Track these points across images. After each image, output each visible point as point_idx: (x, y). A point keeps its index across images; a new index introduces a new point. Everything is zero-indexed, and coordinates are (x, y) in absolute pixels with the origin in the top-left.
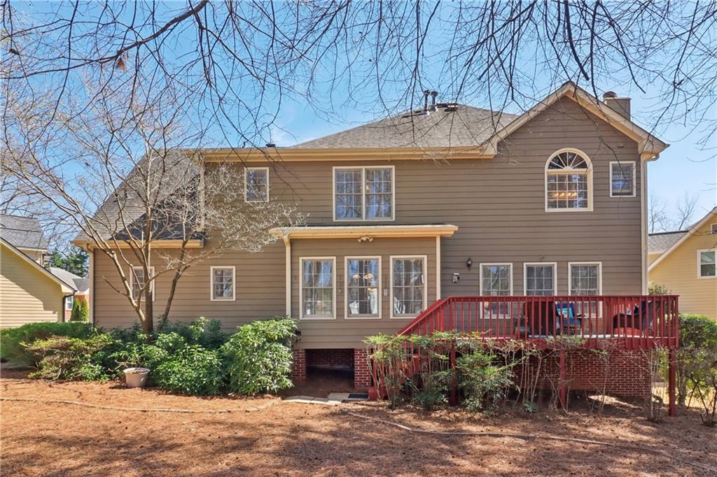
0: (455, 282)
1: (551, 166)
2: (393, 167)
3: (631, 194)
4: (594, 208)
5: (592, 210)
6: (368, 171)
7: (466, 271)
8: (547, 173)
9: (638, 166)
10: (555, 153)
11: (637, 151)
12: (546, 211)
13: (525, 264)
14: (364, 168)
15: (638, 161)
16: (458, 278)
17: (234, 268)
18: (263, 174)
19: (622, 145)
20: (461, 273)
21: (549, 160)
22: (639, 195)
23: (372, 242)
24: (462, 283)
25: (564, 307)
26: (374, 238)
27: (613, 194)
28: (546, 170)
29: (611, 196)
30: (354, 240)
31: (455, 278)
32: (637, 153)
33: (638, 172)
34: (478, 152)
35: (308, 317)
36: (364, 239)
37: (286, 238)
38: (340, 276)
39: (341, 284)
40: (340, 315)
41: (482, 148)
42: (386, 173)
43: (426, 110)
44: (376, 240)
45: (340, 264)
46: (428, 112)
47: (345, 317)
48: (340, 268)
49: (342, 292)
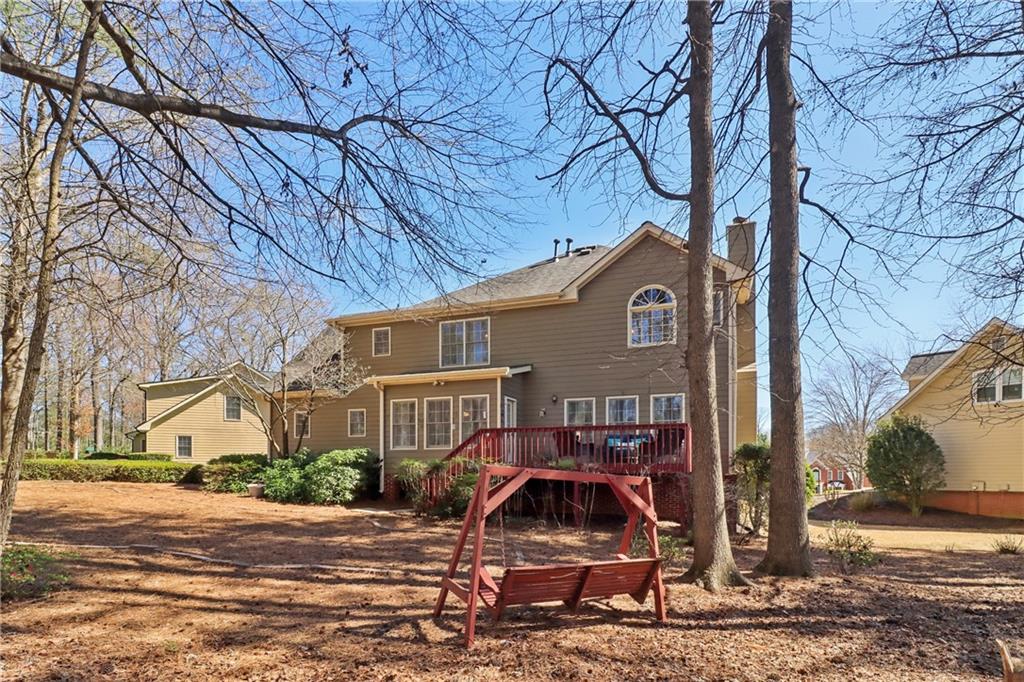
0: (542, 417)
1: (635, 304)
2: (490, 318)
4: (678, 341)
5: (676, 343)
6: (468, 323)
7: (552, 406)
8: (631, 310)
10: (639, 290)
12: (629, 347)
13: (607, 398)
14: (464, 321)
15: (726, 291)
16: (545, 413)
17: (365, 410)
18: (386, 333)
20: (547, 408)
21: (633, 298)
22: (726, 325)
23: (444, 385)
24: (548, 417)
26: (445, 382)
28: (630, 307)
30: (429, 385)
31: (542, 413)
32: (725, 283)
34: (557, 298)
35: (398, 448)
36: (436, 383)
37: (375, 386)
38: (421, 415)
39: (421, 421)
40: (420, 445)
41: (562, 294)
42: (484, 323)
43: (555, 258)
44: (447, 383)
45: (421, 403)
46: (557, 260)
47: (425, 448)
48: (421, 408)
49: (422, 427)
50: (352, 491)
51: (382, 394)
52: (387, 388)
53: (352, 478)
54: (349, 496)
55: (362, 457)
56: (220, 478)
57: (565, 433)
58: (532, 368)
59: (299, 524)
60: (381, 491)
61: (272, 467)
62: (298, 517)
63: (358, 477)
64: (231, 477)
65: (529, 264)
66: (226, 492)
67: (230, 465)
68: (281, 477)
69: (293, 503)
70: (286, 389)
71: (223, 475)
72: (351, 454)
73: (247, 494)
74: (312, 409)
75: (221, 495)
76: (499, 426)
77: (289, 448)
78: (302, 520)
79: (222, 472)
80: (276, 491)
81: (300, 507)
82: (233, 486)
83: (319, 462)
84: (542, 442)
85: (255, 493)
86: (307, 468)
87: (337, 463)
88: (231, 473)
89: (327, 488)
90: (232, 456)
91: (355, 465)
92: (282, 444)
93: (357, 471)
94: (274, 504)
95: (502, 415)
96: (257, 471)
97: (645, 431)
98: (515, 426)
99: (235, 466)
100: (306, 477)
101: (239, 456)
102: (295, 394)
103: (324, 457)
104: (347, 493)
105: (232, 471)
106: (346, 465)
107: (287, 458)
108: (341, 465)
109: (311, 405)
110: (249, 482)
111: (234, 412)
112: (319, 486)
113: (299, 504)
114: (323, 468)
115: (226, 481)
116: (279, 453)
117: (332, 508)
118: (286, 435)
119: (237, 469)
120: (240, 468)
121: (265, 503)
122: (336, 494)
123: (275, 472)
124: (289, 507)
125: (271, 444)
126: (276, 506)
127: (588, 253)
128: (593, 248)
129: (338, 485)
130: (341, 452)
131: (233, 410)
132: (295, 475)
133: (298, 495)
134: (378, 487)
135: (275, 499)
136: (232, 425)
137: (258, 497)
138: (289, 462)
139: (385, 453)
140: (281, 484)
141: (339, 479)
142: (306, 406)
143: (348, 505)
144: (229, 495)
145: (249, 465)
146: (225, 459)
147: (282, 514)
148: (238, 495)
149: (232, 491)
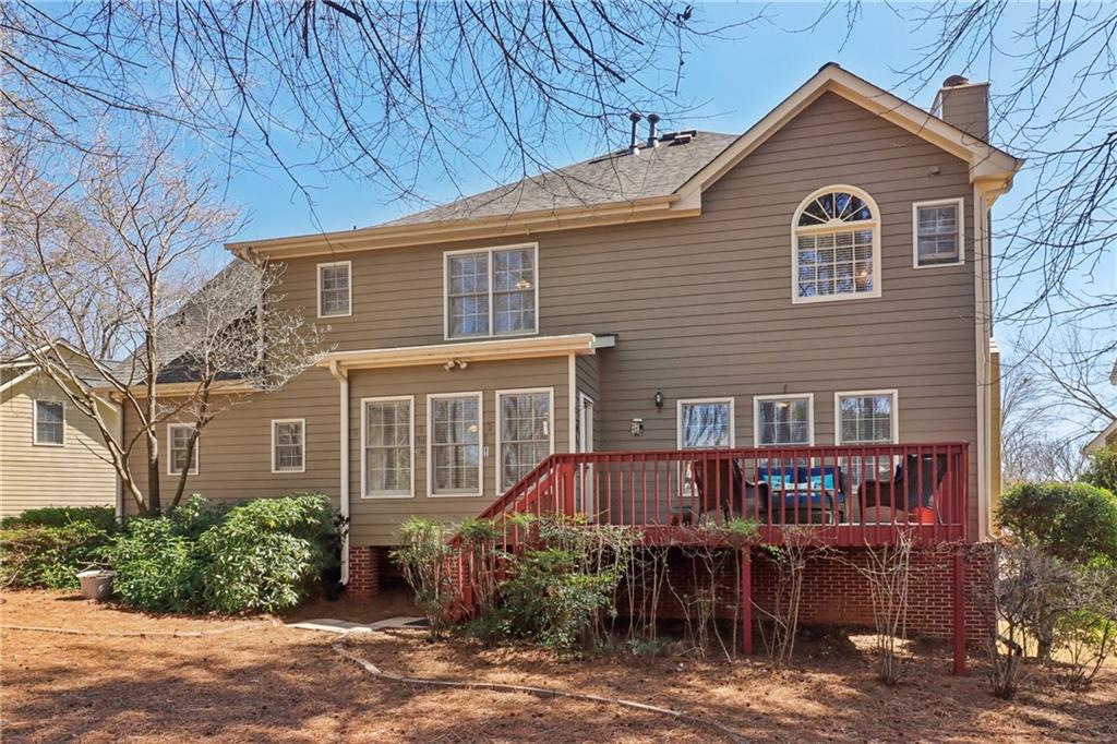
0: (636, 434)
1: (805, 221)
2: (536, 244)
3: (956, 260)
4: (883, 291)
5: (880, 295)
6: (496, 255)
7: (654, 414)
8: (797, 233)
9: (969, 207)
10: (811, 196)
11: (968, 178)
12: (794, 302)
13: (756, 398)
14: (490, 249)
15: (969, 197)
16: (641, 427)
17: (303, 420)
18: (342, 273)
19: (936, 170)
20: (645, 417)
21: (800, 210)
22: (970, 261)
23: (467, 368)
24: (646, 435)
25: (827, 473)
26: (468, 363)
27: (920, 263)
28: (795, 227)
29: (916, 266)
30: (438, 367)
31: (637, 426)
32: (968, 183)
33: (969, 217)
34: (667, 206)
35: (374, 496)
36: (451, 364)
37: (333, 369)
38: (420, 428)
39: (420, 439)
40: (420, 490)
41: (675, 197)
42: (526, 256)
43: (632, 147)
44: (472, 365)
45: (420, 405)
46: (637, 151)
47: (429, 494)
48: (420, 415)
49: (424, 452)
50: (296, 585)
51: (344, 386)
52: (353, 375)
53: (296, 556)
54: (291, 597)
55: (313, 513)
56: (23, 557)
57: (725, 462)
58: (616, 341)
59: (198, 675)
60: (344, 580)
61: (128, 533)
62: (193, 653)
63: (307, 555)
64: (43, 557)
65: (590, 158)
66: (34, 587)
67: (42, 530)
68: (147, 558)
69: (174, 613)
70: (155, 378)
71: (28, 552)
72: (292, 509)
73: (77, 593)
74: (206, 416)
75: (24, 595)
76: (572, 450)
77: (162, 495)
78: (205, 663)
79: (25, 545)
80: (138, 587)
81: (191, 622)
82: (48, 575)
83: (230, 524)
84: (628, 482)
85: (91, 591)
86: (203, 537)
87: (264, 527)
88: (44, 548)
89: (247, 581)
90: (46, 511)
91: (299, 529)
92: (147, 486)
93: (305, 542)
94: (136, 616)
95: (578, 428)
96: (97, 541)
97: (829, 461)
98: (591, 451)
99: (53, 533)
100: (203, 558)
101: (62, 511)
102: (172, 389)
103: (238, 514)
104: (287, 589)
105: (46, 544)
106: (283, 529)
107: (157, 515)
108: (274, 530)
109: (203, 409)
110: (82, 567)
111: (51, 432)
112: (230, 575)
113: (188, 613)
114: (238, 538)
115: (34, 564)
116: (141, 506)
117: (255, 624)
118: (154, 468)
119: (57, 540)
120: (63, 537)
121: (116, 614)
122: (265, 591)
123: (135, 545)
124: (169, 624)
125: (125, 486)
126: (141, 622)
127: (686, 141)
128: (694, 133)
129: (268, 574)
130: (275, 505)
131: (50, 426)
132: (179, 552)
133: (185, 595)
134: (337, 573)
135: (134, 605)
136: (48, 453)
137: (100, 600)
138: (163, 523)
139: (350, 504)
140: (149, 573)
141: (269, 561)
142: (195, 412)
143: (288, 614)
144: (40, 595)
145: (81, 531)
146: (33, 518)
147: (156, 646)
148: (57, 593)
149: (45, 586)
